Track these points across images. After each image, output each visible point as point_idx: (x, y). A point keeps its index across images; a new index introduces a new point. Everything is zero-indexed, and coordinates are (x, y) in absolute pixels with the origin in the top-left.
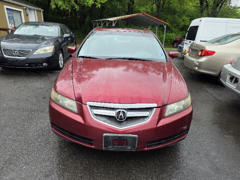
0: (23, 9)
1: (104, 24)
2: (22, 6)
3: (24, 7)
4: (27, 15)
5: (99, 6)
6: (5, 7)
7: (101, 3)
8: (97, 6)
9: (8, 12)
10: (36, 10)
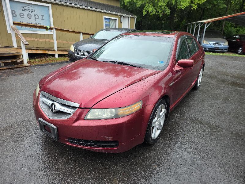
0: (119, 17)
1: (197, 27)
2: (118, 15)
3: (119, 15)
4: (121, 22)
5: (196, 7)
6: (104, 17)
7: (198, 4)
8: (193, 7)
9: (106, 21)
10: (131, 17)
